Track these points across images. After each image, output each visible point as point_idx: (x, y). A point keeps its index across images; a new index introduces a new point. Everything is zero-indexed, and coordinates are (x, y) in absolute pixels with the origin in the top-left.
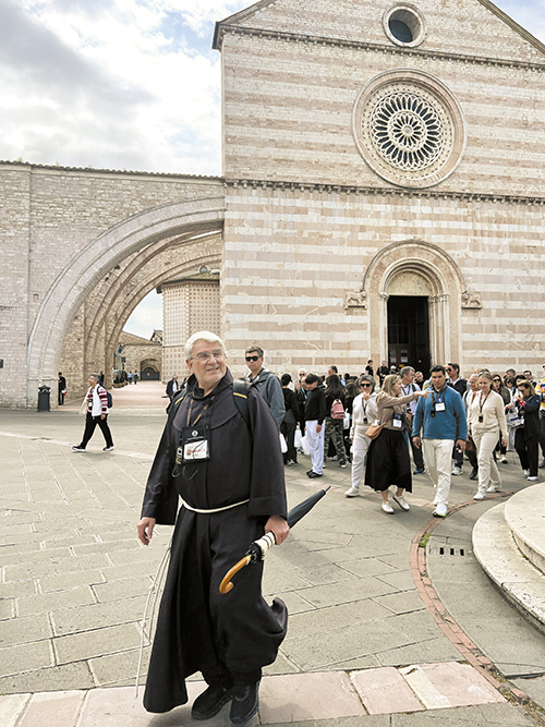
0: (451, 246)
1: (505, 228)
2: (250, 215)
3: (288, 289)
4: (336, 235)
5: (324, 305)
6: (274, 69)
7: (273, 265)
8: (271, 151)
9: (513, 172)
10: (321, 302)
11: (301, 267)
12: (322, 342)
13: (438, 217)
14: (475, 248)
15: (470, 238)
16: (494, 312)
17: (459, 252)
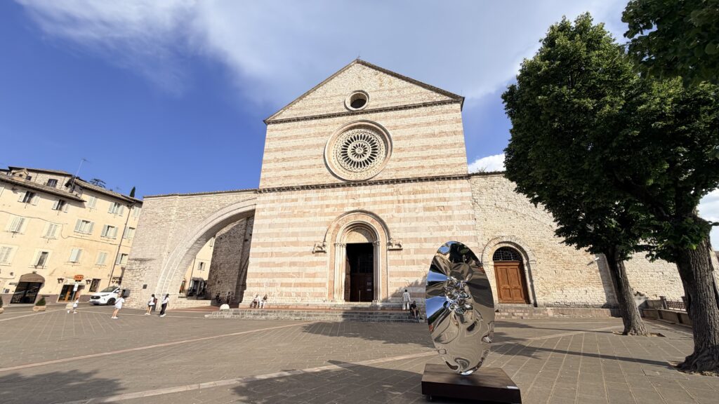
0: (381, 211)
1: (419, 196)
2: (268, 205)
3: (283, 243)
5: (302, 251)
6: (288, 135)
7: (276, 230)
10: (300, 249)
11: (291, 230)
12: (299, 273)
14: (399, 211)
15: (395, 206)
16: (412, 251)
17: (387, 214)
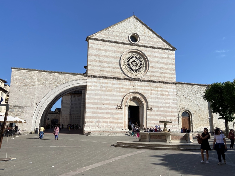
0: (145, 93)
1: (159, 89)
2: (93, 84)
3: (103, 103)
4: (115, 89)
5: (112, 107)
6: (101, 48)
7: (99, 97)
8: (99, 68)
9: (161, 75)
10: (111, 107)
11: (106, 97)
12: (111, 117)
13: (142, 86)
14: (151, 94)
15: (150, 92)
16: (156, 111)
17: (147, 95)
